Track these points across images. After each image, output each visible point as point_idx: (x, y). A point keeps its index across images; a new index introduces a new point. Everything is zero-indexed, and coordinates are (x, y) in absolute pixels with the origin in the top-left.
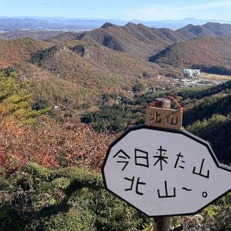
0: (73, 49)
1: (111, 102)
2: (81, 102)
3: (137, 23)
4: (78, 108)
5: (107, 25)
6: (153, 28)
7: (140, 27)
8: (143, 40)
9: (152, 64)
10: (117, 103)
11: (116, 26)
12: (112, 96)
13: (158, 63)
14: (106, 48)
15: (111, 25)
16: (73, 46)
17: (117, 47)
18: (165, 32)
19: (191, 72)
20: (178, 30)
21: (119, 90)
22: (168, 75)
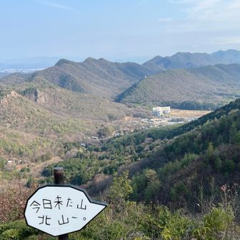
0: (24, 93)
1: (74, 151)
2: (39, 154)
4: (36, 161)
5: (62, 62)
6: (116, 63)
7: (102, 62)
8: (106, 77)
9: (118, 104)
10: (81, 151)
11: (73, 63)
12: (74, 144)
13: (124, 103)
14: (64, 90)
15: (67, 62)
16: (23, 90)
17: (76, 88)
19: (160, 109)
20: (145, 64)
22: (134, 116)
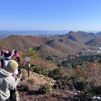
2: (62, 57)
3: (81, 31)
4: (61, 59)
5: (71, 32)
6: (87, 33)
7: (83, 32)
8: (84, 37)
9: (86, 45)
10: (73, 58)
11: (74, 32)
12: (72, 56)
13: (89, 45)
15: (72, 32)
16: (59, 39)
18: (92, 34)
20: (97, 33)
21: (74, 54)
22: (92, 49)
